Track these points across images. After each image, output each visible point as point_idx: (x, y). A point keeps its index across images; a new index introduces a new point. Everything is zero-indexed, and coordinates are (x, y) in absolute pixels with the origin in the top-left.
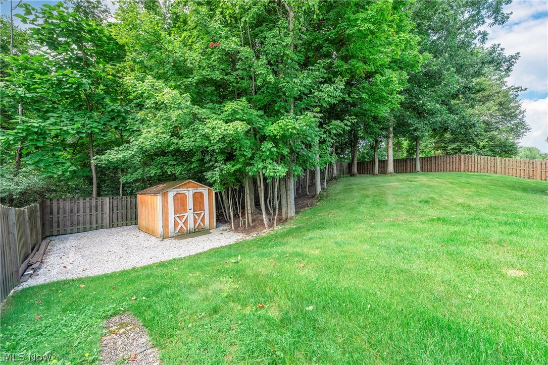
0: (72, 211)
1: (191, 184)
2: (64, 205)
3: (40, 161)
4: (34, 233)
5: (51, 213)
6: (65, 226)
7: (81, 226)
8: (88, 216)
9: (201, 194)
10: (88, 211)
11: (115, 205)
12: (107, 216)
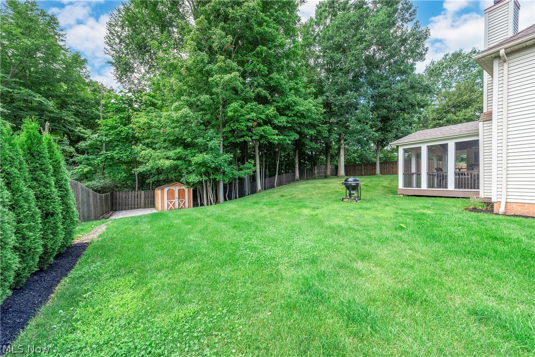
0: (125, 198)
1: (177, 185)
2: (121, 195)
3: (111, 171)
4: (107, 207)
5: (116, 199)
6: (122, 205)
7: (130, 206)
8: (133, 201)
9: (184, 190)
10: (133, 198)
11: (147, 195)
12: (142, 202)
